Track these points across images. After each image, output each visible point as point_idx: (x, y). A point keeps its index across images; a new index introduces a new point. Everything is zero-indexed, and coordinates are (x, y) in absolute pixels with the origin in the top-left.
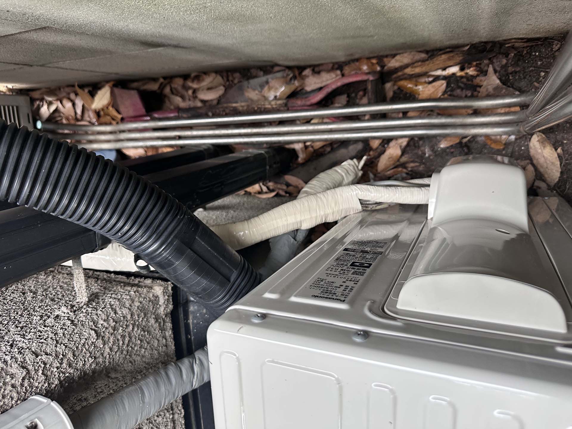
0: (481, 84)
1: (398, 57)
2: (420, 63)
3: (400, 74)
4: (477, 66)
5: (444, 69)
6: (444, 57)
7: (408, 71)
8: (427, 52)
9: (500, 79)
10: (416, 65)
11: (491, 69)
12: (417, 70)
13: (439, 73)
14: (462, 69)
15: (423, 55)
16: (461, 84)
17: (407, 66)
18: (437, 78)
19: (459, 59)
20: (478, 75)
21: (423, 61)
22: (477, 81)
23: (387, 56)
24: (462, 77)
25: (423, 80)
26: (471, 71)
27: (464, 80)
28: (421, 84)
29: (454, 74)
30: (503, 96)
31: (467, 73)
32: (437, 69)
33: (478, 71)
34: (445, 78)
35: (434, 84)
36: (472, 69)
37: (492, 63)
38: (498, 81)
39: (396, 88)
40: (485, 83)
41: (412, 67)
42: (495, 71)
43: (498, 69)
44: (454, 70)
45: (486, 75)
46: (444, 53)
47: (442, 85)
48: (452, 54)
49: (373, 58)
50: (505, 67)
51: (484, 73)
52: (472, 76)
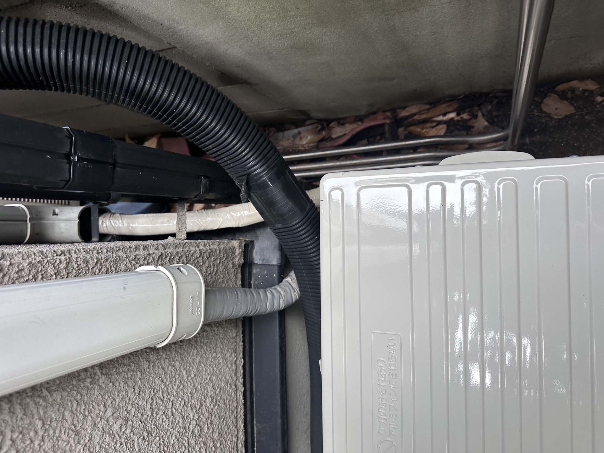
0: (473, 125)
1: (408, 109)
2: (425, 111)
3: (410, 120)
4: (469, 111)
5: (444, 115)
6: (444, 105)
7: (416, 117)
8: (430, 103)
9: (487, 121)
10: (422, 112)
11: (480, 114)
12: (424, 116)
13: (441, 118)
14: (458, 114)
15: (427, 107)
16: (458, 127)
17: (415, 114)
18: (439, 123)
19: (455, 106)
20: (470, 119)
21: (429, 109)
22: (470, 123)
23: (399, 108)
24: (458, 121)
25: (428, 125)
26: (465, 116)
27: (461, 123)
28: (427, 128)
29: (452, 119)
30: (491, 133)
31: (462, 118)
32: (439, 116)
33: (470, 115)
34: (445, 122)
35: (437, 127)
36: (465, 114)
37: (480, 109)
38: (486, 123)
39: (406, 132)
40: (476, 124)
41: (420, 115)
42: (483, 115)
43: (485, 113)
44: (452, 115)
45: (476, 118)
46: (444, 103)
47: (442, 129)
48: (450, 103)
49: (388, 111)
50: (489, 112)
52: (466, 120)
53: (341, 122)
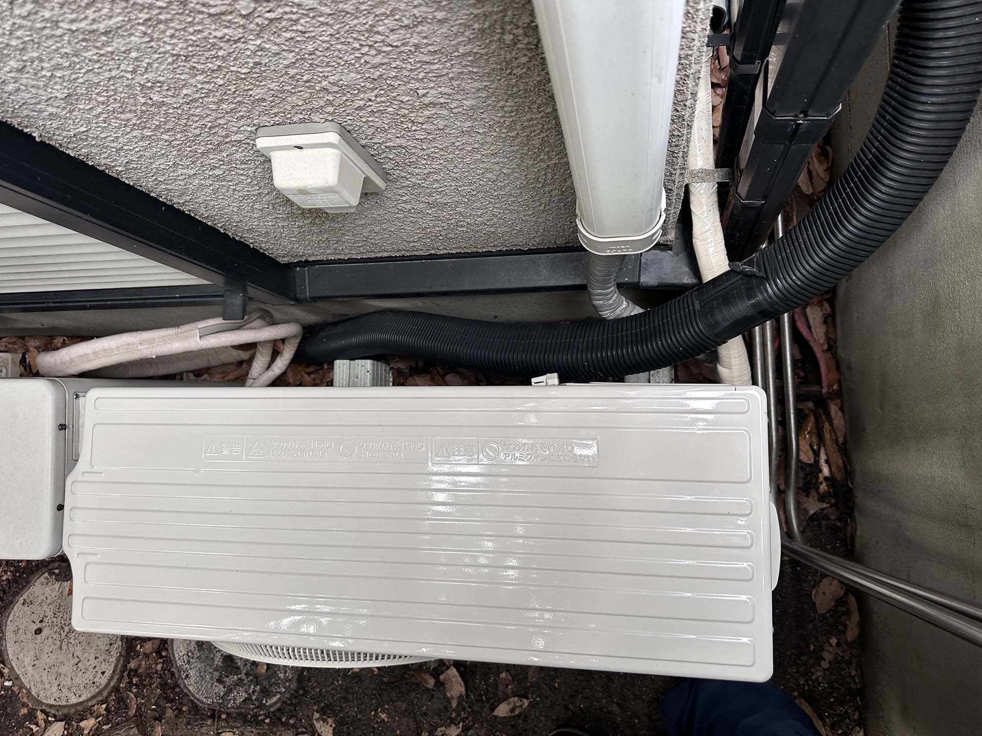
0: (810, 497)
1: (840, 413)
2: (834, 438)
3: (824, 417)
4: (829, 492)
5: (827, 462)
6: (841, 461)
7: (827, 426)
8: (844, 444)
9: (815, 513)
10: (833, 434)
11: (825, 505)
12: (827, 436)
13: (823, 457)
14: (826, 479)
15: (841, 440)
16: (809, 477)
17: (831, 424)
18: (817, 454)
19: (838, 476)
20: (819, 493)
21: (837, 441)
22: (813, 493)
23: (842, 402)
24: (817, 478)
25: (815, 440)
26: (823, 487)
27: (814, 481)
28: (811, 437)
29: (821, 471)
30: (798, 517)
31: (821, 483)
32: (827, 454)
33: (823, 493)
34: (817, 462)
35: (810, 451)
36: (826, 488)
37: (832, 506)
38: (812, 512)
39: (807, 412)
40: (810, 500)
41: (830, 431)
42: (823, 509)
43: (825, 512)
44: (826, 471)
45: (819, 501)
46: (844, 462)
47: (807, 457)
48: (843, 470)
49: (840, 386)
50: (826, 517)
51: (822, 499)
52: (818, 488)
53: (830, 320)
